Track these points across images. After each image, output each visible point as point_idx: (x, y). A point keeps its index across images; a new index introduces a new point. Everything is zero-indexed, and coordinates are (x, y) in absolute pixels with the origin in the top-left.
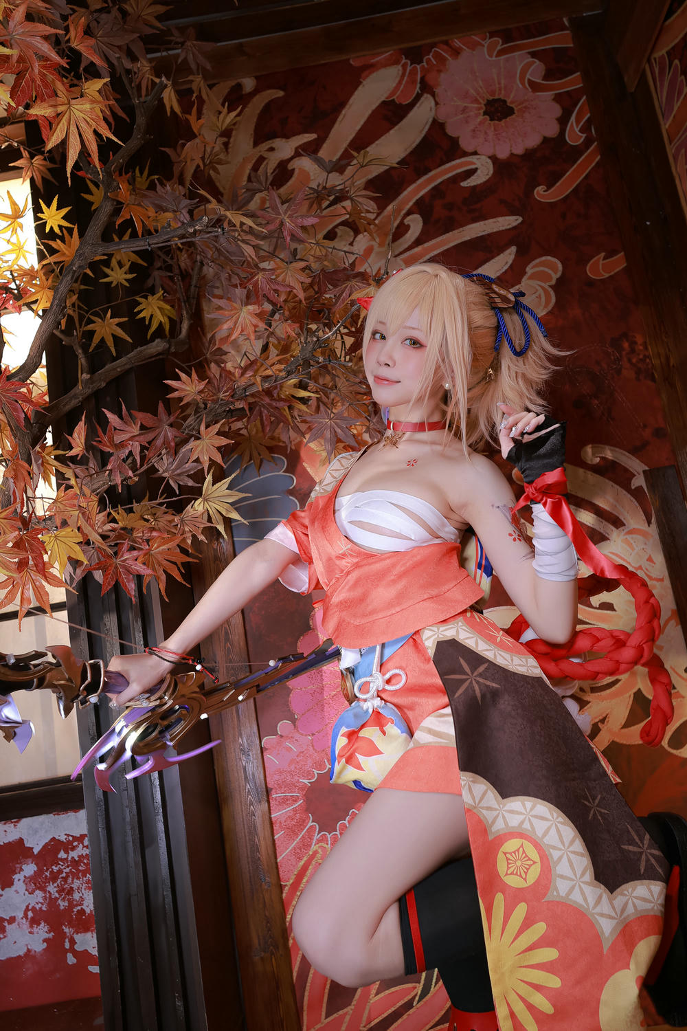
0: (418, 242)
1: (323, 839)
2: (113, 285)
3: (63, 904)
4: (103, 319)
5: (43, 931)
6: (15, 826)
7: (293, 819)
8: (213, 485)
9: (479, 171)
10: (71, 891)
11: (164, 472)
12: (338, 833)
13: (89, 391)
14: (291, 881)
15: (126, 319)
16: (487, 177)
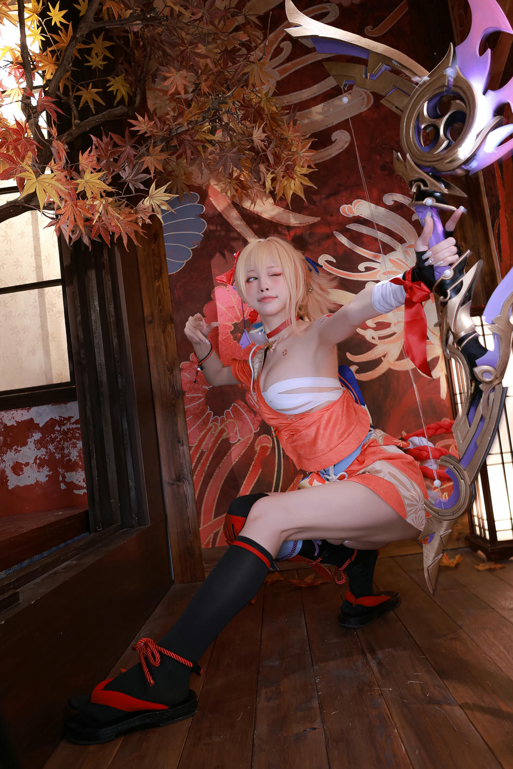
0: (289, 59)
1: (216, 420)
2: (93, 68)
3: (58, 456)
4: (87, 89)
5: (46, 471)
6: (28, 411)
7: (198, 409)
8: (155, 190)
9: (330, 14)
10: (63, 449)
11: (126, 178)
12: (225, 416)
13: (79, 132)
14: (196, 444)
15: (101, 90)
16: (335, 18)
